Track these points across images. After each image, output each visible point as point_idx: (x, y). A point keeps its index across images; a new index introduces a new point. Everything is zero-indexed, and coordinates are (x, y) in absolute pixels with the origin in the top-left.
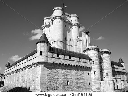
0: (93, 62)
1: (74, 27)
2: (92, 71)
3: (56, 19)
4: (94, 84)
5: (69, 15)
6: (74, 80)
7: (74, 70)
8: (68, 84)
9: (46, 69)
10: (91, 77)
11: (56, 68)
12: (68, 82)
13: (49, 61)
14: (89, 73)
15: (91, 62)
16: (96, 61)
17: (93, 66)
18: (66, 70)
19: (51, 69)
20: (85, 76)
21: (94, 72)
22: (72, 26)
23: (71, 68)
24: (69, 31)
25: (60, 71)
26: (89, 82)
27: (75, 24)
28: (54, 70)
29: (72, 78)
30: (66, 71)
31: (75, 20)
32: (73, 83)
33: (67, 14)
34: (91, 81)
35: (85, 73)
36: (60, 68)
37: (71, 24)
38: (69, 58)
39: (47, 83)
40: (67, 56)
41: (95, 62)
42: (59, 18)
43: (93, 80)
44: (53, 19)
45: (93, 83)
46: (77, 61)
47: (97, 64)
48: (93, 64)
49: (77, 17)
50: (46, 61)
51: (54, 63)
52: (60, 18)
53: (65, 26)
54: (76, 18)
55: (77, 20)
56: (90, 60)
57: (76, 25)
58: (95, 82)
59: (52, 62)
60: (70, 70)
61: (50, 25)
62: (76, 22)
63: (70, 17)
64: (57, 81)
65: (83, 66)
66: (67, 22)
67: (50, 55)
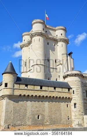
0: (73, 91)
1: (60, 44)
2: (73, 102)
3: (35, 36)
4: (75, 118)
5: (54, 28)
6: (46, 113)
7: (47, 102)
8: (38, 118)
9: (12, 102)
10: (70, 110)
11: (23, 101)
12: (38, 116)
13: (14, 94)
14: (67, 105)
15: (71, 91)
16: (77, 90)
17: (74, 96)
18: (37, 102)
19: (17, 102)
20: (62, 108)
21: (75, 104)
22: (58, 43)
23: (43, 100)
24: (53, 50)
25: (29, 103)
26: (68, 116)
27: (61, 40)
28: (22, 102)
29: (44, 111)
30: (36, 104)
31: (62, 34)
32: (46, 118)
33: (50, 27)
34: (71, 114)
35: (63, 105)
36: (29, 100)
37: (56, 41)
38: (40, 88)
39: (12, 118)
40: (37, 87)
41: (76, 92)
42: (38, 35)
43: (73, 114)
44: (32, 36)
45: (73, 118)
46: (50, 91)
47: (78, 94)
48: (74, 93)
49: (65, 30)
50: (12, 94)
51: (20, 95)
52: (41, 34)
53: (48, 43)
54: (62, 32)
55: (63, 35)
56: (69, 89)
57: (63, 41)
58: (76, 116)
59: (19, 94)
60: (42, 102)
61: (30, 43)
62: (63, 37)
63: (55, 30)
64: (25, 115)
65: (59, 97)
66: (50, 39)
67: (16, 86)
